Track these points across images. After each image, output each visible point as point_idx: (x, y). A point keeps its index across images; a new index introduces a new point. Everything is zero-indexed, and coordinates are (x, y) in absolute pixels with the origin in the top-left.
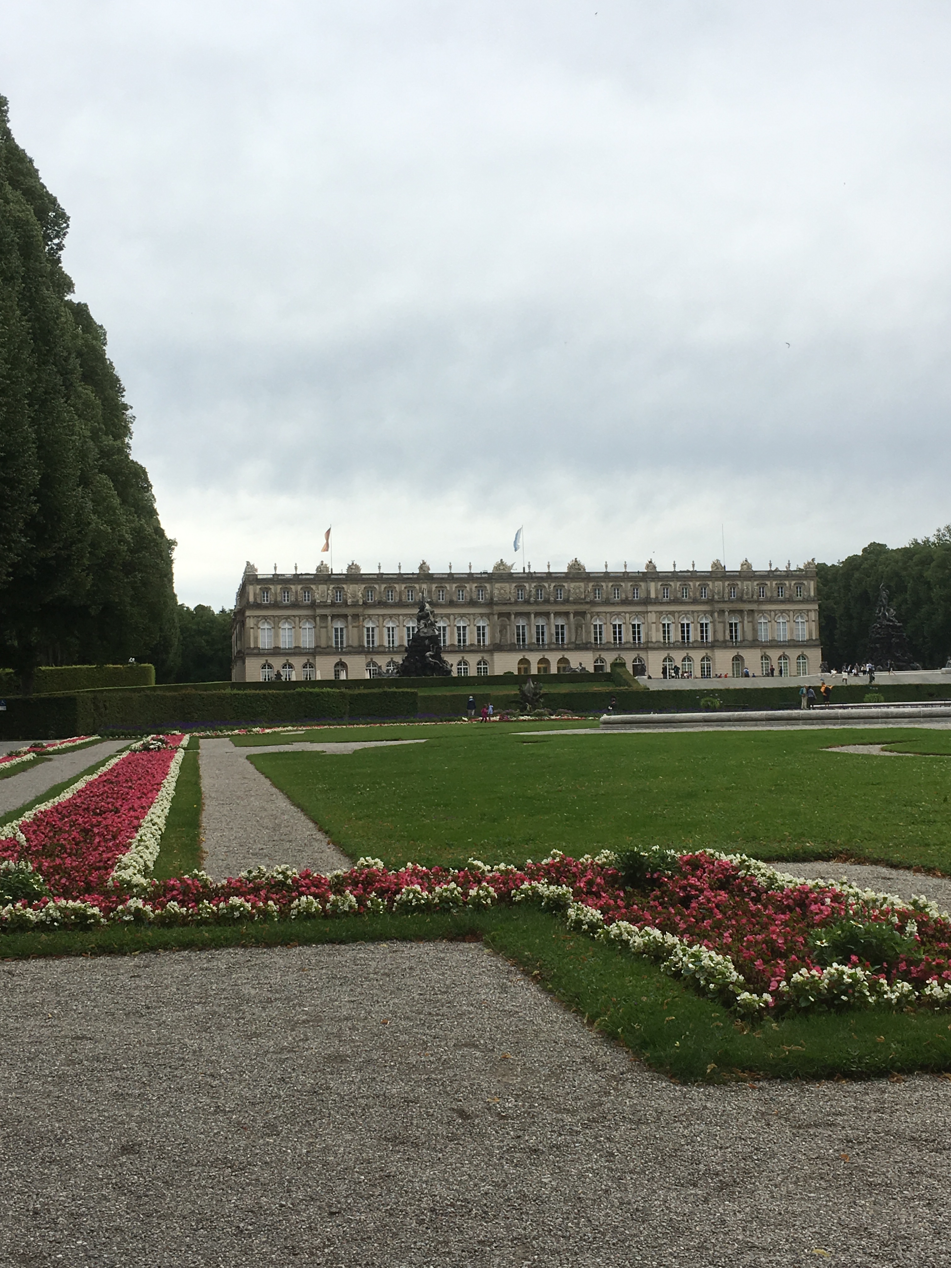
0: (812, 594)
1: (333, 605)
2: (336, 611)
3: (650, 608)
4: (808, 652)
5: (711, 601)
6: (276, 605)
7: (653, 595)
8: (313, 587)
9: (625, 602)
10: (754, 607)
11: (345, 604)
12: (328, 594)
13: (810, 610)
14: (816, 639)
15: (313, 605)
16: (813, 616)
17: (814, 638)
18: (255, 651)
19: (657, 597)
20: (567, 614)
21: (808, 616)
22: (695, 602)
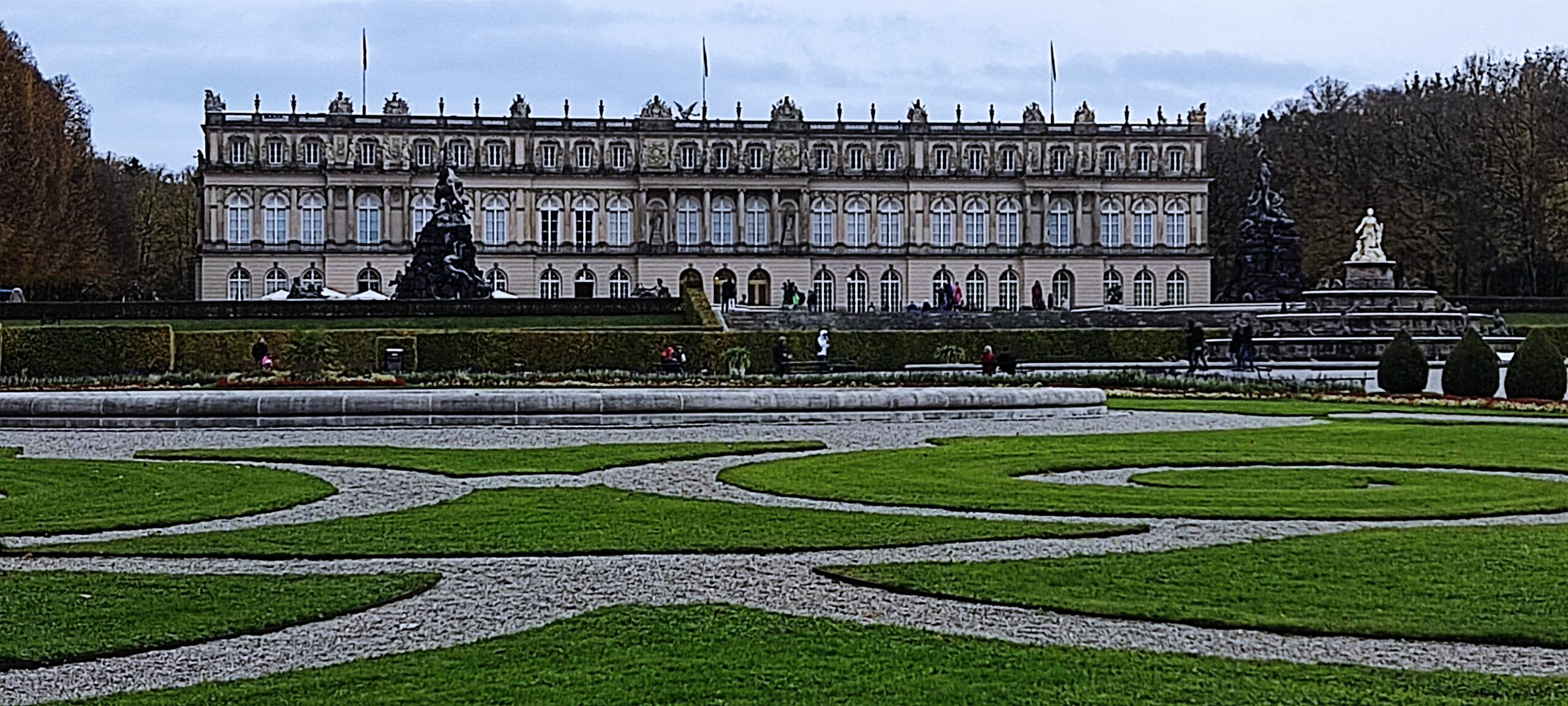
0: (1198, 166)
1: (358, 169)
2: (361, 180)
3: (913, 186)
4: (1186, 266)
5: (1018, 176)
6: (257, 169)
7: (919, 164)
8: (325, 138)
9: (870, 175)
10: (1095, 187)
11: (379, 168)
12: (349, 150)
13: (1195, 194)
14: (1203, 245)
15: (322, 170)
16: (1198, 203)
17: (1199, 242)
18: (219, 247)
19: (926, 168)
20: (768, 194)
21: (1189, 203)
22: (992, 176)
